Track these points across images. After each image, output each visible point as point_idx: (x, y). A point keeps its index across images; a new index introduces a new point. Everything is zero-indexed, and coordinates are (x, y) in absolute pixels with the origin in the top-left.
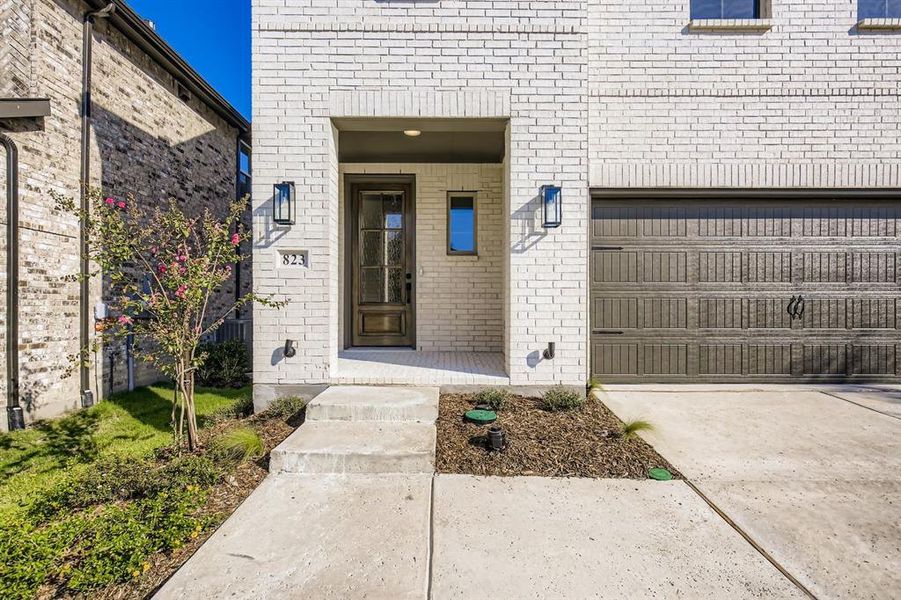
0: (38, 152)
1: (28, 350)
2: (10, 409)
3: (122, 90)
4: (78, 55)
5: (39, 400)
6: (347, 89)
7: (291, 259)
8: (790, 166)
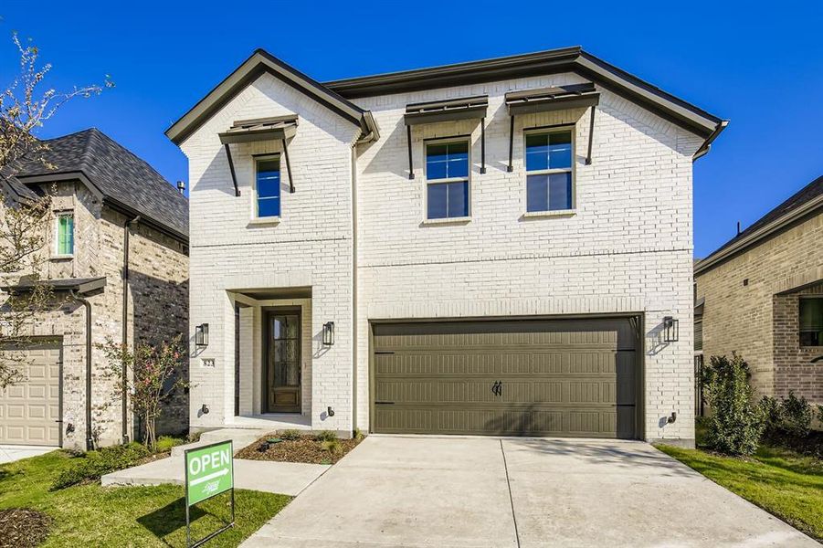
0: (101, 305)
1: (96, 410)
2: (87, 440)
3: (146, 260)
4: (122, 247)
5: (100, 436)
6: (232, 275)
7: (207, 363)
8: (483, 303)
